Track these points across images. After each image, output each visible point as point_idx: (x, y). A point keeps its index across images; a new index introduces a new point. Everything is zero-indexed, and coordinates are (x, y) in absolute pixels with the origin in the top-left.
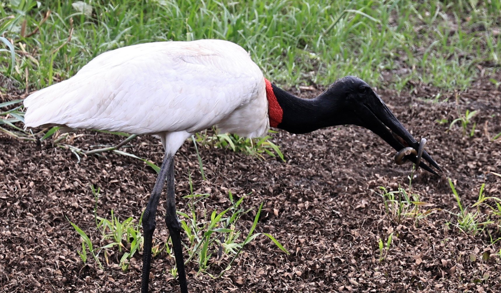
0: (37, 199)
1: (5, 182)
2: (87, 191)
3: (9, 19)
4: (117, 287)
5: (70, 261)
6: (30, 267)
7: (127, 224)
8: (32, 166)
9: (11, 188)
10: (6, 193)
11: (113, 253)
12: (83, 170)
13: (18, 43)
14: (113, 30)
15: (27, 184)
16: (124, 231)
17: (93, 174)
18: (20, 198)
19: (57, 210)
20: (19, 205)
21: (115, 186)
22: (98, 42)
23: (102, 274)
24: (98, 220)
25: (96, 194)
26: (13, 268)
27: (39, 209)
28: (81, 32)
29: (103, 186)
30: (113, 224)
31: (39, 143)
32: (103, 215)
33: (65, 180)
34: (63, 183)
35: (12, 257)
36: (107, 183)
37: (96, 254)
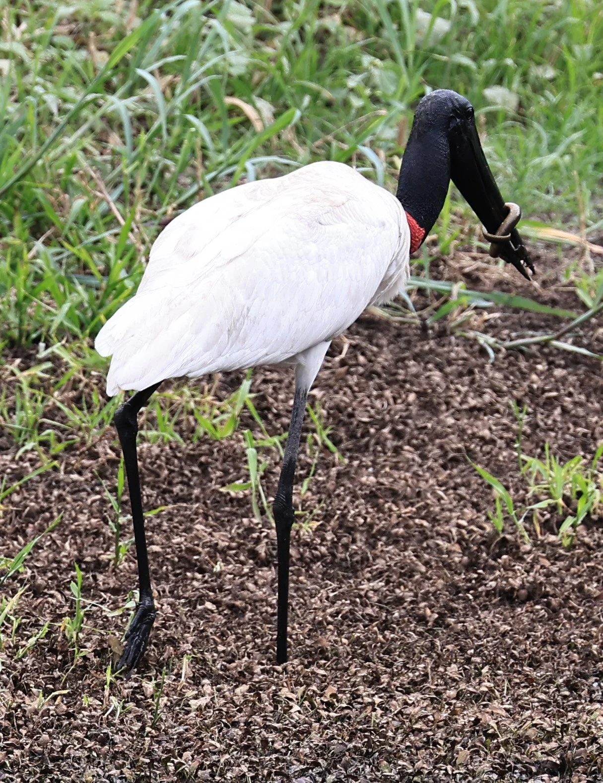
0: (420, 424)
1: (368, 393)
2: (505, 411)
3: (377, 116)
4: (555, 575)
5: (475, 529)
6: (407, 538)
7: (572, 468)
8: (413, 367)
9: (378, 404)
10: (368, 411)
11: (548, 516)
12: (498, 375)
13: (391, 156)
14: (553, 137)
15: (404, 396)
16: (566, 479)
17: (516, 381)
18: (392, 421)
19: (454, 442)
20: (390, 432)
21: (552, 404)
22: (525, 156)
23: (529, 553)
24: (523, 460)
25: (521, 416)
26: (380, 540)
27: (423, 441)
28: (499, 139)
29: (532, 401)
30: (548, 467)
31: (424, 328)
32: (531, 451)
33: (468, 391)
34: (466, 396)
35: (377, 522)
36: (538, 397)
37: (519, 518)
